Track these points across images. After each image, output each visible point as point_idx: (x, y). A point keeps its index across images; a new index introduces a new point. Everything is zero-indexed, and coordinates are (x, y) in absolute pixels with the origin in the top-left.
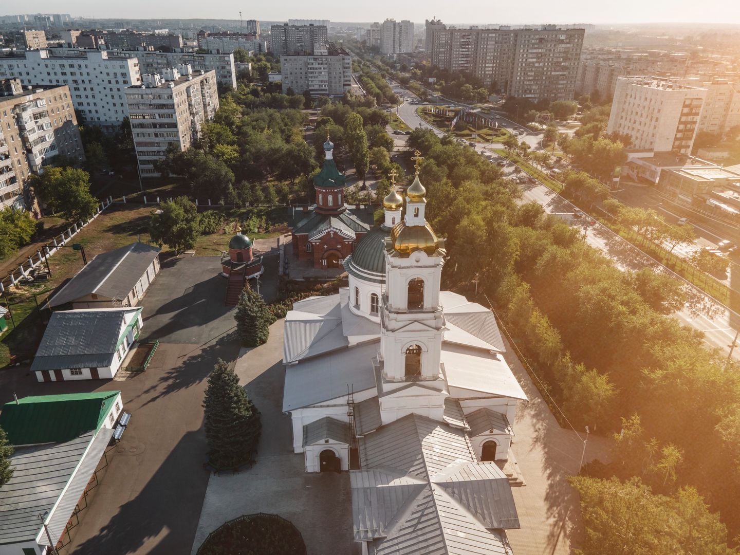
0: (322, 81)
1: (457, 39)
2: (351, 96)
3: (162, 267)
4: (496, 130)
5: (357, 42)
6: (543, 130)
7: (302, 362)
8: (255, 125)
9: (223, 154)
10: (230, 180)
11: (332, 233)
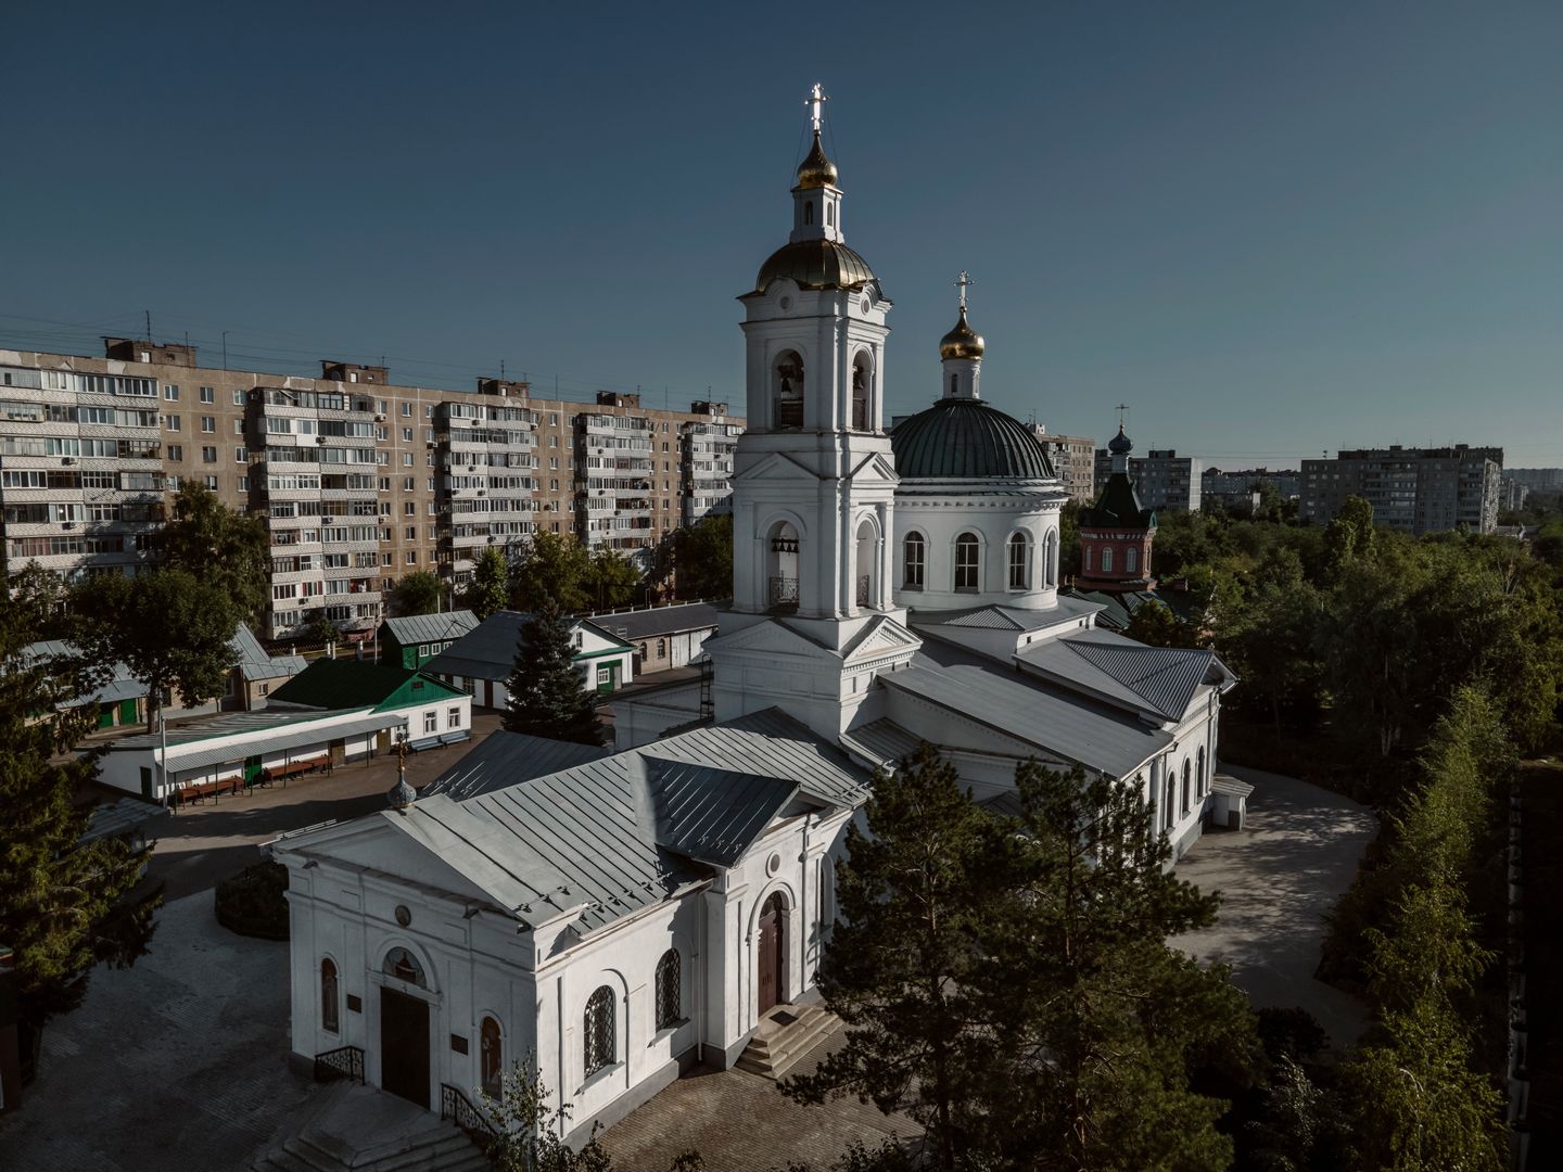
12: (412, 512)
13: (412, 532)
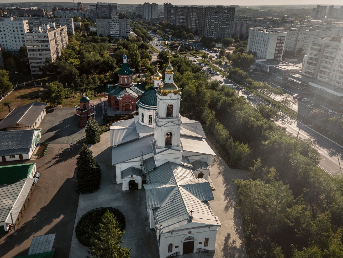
0: (116, 31)
1: (179, 11)
2: (130, 37)
3: (47, 113)
4: (198, 51)
5: (131, 13)
6: (219, 51)
7: (119, 146)
8: (87, 50)
9: (73, 63)
10: (77, 74)
11: (127, 95)
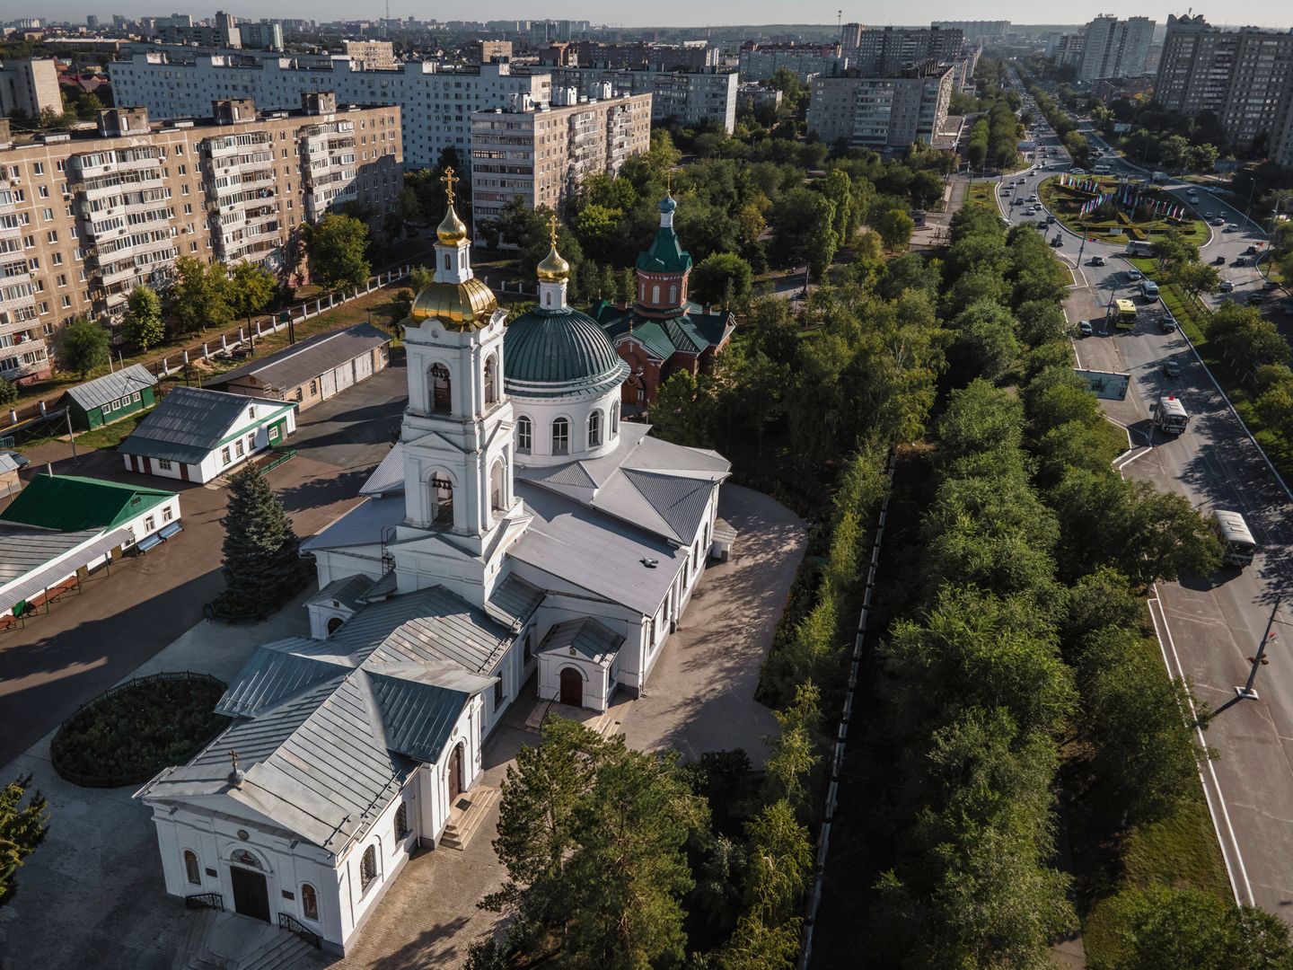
0: (878, 123)
1: (1208, 49)
2: (921, 150)
5: (1040, 60)
9: (588, 219)
11: (631, 344)
12: (60, 261)
13: (63, 279)
